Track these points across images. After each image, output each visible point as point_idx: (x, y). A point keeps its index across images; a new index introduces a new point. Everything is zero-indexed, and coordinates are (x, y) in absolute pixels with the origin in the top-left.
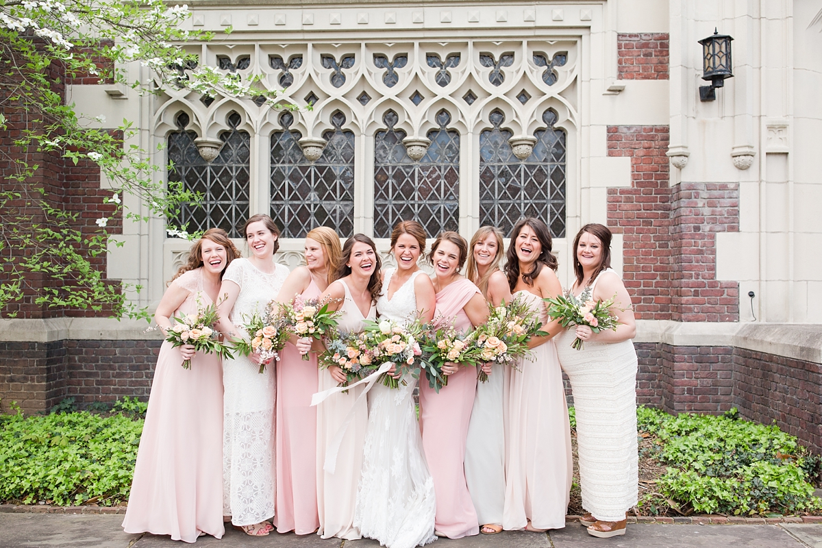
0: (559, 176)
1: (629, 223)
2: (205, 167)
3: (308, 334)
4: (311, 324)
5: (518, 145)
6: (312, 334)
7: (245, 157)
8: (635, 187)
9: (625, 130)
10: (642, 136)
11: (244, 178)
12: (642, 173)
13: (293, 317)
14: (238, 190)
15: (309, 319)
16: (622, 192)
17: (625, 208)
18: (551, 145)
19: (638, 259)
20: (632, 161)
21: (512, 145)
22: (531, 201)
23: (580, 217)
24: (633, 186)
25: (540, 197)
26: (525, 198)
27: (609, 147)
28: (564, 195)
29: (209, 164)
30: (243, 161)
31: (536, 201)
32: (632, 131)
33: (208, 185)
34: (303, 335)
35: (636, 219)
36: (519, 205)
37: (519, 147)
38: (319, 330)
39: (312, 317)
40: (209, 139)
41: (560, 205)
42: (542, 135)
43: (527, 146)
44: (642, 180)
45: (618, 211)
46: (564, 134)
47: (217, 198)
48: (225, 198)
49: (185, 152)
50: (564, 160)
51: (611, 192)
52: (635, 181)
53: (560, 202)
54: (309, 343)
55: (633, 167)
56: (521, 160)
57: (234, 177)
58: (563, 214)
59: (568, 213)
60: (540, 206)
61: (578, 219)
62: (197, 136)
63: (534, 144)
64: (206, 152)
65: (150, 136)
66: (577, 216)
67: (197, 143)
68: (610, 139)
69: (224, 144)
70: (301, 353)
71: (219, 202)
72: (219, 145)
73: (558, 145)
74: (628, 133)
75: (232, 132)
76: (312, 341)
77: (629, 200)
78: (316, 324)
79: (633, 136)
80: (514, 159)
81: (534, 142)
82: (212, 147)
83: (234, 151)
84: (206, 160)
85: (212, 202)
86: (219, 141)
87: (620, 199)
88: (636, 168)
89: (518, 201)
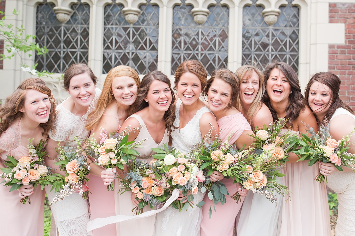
0: (295, 37)
1: (343, 68)
2: (60, 27)
3: (110, 165)
4: (112, 155)
5: (268, 15)
6: (115, 165)
7: (87, 20)
8: (347, 44)
9: (341, 6)
10: (352, 10)
11: (86, 34)
12: (352, 35)
13: (96, 150)
14: (82, 42)
15: (111, 151)
16: (339, 47)
17: (340, 58)
18: (290, 15)
19: (348, 92)
20: (345, 26)
21: (264, 15)
22: (276, 53)
23: (309, 64)
24: (346, 43)
25: (282, 50)
26: (272, 51)
27: (330, 17)
28: (298, 49)
29: (63, 25)
30: (86, 23)
31: (280, 53)
32: (346, 6)
33: (62, 39)
34: (106, 166)
35: (347, 65)
36: (268, 55)
37: (269, 16)
38: (122, 160)
39: (114, 149)
40: (63, 8)
41: (295, 56)
42: (285, 9)
43: (274, 16)
44: (352, 39)
45: (335, 60)
46: (299, 9)
47: (68, 47)
48: (73, 47)
49: (48, 17)
50: (298, 26)
51: (331, 47)
52: (347, 40)
53: (295, 53)
54: (112, 173)
55: (346, 30)
56: (270, 25)
57: (79, 34)
58: (297, 62)
59: (301, 61)
60: (282, 56)
61: (308, 65)
62: (55, 6)
63: (278, 15)
64: (61, 16)
65: (23, 5)
66: (307, 63)
67: (55, 10)
68: (331, 11)
69: (73, 12)
70: (105, 184)
71: (69, 50)
72: (70, 12)
73: (295, 16)
74: (343, 7)
75: (79, 4)
76: (115, 171)
77: (343, 53)
78: (118, 154)
79: (346, 10)
80: (265, 25)
81: (279, 13)
82: (65, 14)
83: (79, 16)
84: (60, 22)
85: (64, 50)
86: (70, 9)
87: (337, 52)
88: (348, 31)
89: (267, 53)
